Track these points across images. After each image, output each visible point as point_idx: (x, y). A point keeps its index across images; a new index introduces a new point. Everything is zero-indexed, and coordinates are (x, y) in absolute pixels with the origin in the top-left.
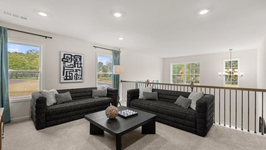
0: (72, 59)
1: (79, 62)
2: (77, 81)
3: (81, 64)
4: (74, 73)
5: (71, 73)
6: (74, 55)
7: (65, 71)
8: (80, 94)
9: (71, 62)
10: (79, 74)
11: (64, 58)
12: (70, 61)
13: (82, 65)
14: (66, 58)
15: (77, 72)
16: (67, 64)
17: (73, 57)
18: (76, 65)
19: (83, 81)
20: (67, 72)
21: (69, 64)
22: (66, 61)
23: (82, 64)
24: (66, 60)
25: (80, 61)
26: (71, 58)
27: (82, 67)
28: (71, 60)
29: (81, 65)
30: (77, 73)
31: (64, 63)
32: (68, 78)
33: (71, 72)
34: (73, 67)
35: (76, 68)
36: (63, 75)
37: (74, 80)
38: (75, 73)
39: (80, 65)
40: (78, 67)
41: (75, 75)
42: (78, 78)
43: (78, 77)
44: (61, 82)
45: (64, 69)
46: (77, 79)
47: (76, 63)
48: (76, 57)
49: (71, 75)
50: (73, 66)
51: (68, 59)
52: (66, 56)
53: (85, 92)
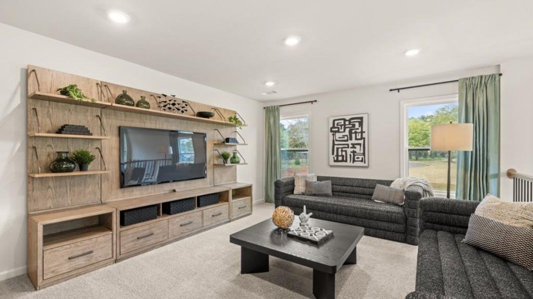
0: (347, 126)
1: (358, 129)
2: (356, 164)
3: (362, 132)
4: (349, 150)
5: (344, 151)
6: (348, 119)
7: (336, 147)
8: (350, 187)
9: (344, 131)
10: (359, 152)
11: (334, 127)
12: (342, 130)
13: (365, 135)
14: (336, 126)
15: (355, 148)
16: (338, 135)
17: (347, 123)
18: (353, 135)
19: (366, 165)
20: (338, 149)
21: (340, 135)
22: (336, 132)
23: (364, 132)
24: (337, 129)
25: (360, 128)
26: (345, 125)
27: (364, 138)
28: (345, 129)
29: (362, 135)
30: (355, 150)
31: (333, 135)
32: (340, 158)
33: (344, 149)
34: (347, 141)
35: (354, 141)
36: (333, 154)
37: (350, 162)
38: (352, 150)
39: (360, 134)
40: (356, 139)
41: (352, 154)
42: (356, 160)
43: (356, 157)
44: (330, 164)
45: (334, 145)
46: (354, 161)
47: (353, 131)
48: (352, 121)
49: (344, 153)
50: (348, 139)
51: (340, 127)
52: (336, 122)
53: (361, 185)
